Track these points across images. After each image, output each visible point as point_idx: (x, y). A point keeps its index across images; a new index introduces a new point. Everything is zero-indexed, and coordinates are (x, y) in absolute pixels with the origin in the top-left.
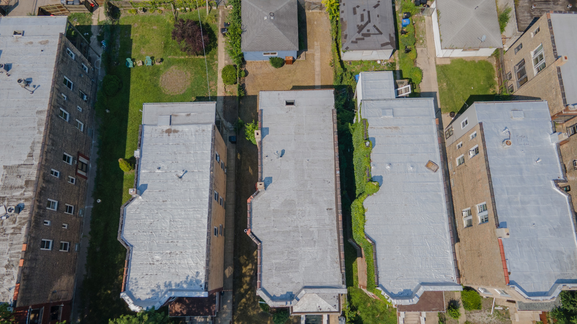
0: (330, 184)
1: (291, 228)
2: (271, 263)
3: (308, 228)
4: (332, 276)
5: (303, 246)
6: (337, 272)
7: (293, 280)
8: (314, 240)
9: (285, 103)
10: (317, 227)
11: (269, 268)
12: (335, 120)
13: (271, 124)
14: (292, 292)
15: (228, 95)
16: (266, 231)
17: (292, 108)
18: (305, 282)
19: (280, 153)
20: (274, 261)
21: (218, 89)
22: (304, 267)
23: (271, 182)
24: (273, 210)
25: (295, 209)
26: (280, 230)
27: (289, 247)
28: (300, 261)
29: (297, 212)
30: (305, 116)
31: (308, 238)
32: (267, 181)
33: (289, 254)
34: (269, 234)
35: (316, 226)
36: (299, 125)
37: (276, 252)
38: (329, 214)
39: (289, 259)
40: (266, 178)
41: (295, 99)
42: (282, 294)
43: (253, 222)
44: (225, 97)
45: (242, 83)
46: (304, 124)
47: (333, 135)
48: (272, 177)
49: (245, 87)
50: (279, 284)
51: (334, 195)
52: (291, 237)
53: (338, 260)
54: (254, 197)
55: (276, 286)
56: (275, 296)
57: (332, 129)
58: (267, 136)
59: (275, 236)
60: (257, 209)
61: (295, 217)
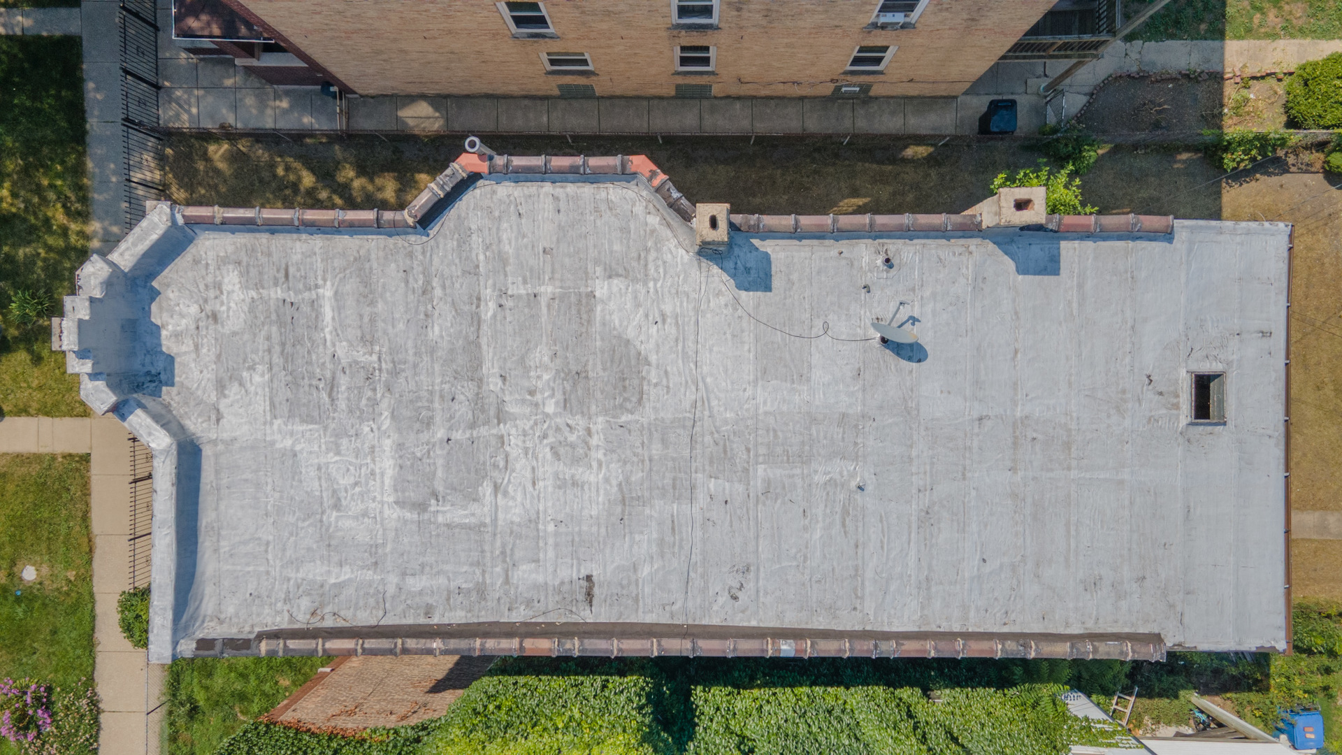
0: (724, 598)
1: (494, 384)
2: (320, 282)
3: (496, 474)
4: (251, 588)
5: (400, 446)
6: (267, 610)
7: (233, 390)
8: (433, 502)
9: (1206, 368)
10: (500, 522)
11: (292, 270)
12: (1095, 650)
13: (1080, 286)
14: (171, 383)
15: (1231, 92)
16: (481, 257)
17: (1176, 406)
18: (221, 447)
19: (906, 336)
20: (327, 292)
21: (1263, 43)
22: (298, 448)
23: (739, 287)
24: (592, 295)
25: (593, 407)
26: (484, 327)
27: (395, 373)
28: (325, 428)
29: (579, 421)
30: (1121, 482)
31: (440, 473)
32: (751, 264)
33: (363, 374)
34: (464, 272)
35: (501, 516)
36: (1067, 446)
37: (372, 303)
38: (566, 588)
39: (339, 374)
40: (767, 257)
41: (1231, 424)
42: (164, 333)
43: (531, 188)
44: (1217, 78)
45: (1291, 160)
46: (1073, 474)
47: (1005, 630)
48: (768, 288)
49: (1269, 174)
50: (214, 317)
51: (665, 619)
52: (446, 386)
53: (329, 623)
54: (658, 190)
55: (206, 301)
56: (153, 299)
57: (1037, 628)
58: (1010, 264)
59: (453, 303)
60: (597, 210)
61: (550, 408)
